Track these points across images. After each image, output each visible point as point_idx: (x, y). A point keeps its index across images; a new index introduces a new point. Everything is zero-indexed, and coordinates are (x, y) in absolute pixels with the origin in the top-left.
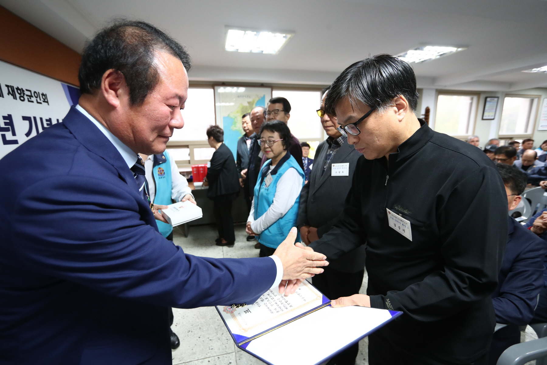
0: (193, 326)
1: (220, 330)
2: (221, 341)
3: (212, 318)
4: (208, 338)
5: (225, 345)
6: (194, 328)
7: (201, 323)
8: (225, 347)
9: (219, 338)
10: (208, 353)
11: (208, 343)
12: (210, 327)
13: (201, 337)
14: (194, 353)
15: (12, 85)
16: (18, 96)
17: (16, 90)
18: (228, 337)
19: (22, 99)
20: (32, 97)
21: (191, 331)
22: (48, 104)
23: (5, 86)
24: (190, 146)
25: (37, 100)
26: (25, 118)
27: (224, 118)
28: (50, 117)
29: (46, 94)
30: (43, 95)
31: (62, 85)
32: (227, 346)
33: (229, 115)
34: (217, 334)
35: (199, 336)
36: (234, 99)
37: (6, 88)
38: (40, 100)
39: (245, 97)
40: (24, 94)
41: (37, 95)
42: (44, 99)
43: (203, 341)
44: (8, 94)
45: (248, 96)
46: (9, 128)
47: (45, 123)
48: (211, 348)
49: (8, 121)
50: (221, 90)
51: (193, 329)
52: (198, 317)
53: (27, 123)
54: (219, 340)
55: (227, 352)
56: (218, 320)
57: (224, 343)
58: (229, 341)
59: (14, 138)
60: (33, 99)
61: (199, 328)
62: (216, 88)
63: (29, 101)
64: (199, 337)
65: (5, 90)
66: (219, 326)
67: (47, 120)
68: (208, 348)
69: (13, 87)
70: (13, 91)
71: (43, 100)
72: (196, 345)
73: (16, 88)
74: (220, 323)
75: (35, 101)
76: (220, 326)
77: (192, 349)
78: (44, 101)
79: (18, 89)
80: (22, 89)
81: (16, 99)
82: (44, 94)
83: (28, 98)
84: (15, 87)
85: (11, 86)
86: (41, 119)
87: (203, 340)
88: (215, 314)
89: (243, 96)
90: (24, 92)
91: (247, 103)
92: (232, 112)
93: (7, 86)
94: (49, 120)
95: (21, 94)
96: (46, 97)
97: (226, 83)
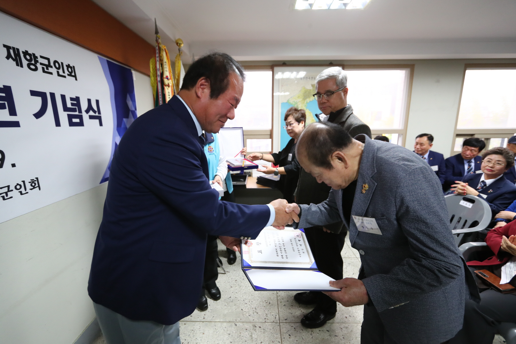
15: (16, 47)
16: (25, 62)
17: (22, 55)
19: (33, 67)
20: (51, 67)
22: (76, 79)
23: (2, 46)
25: (58, 72)
26: (34, 93)
27: (283, 104)
29: (74, 67)
30: (68, 66)
31: (99, 58)
33: (288, 100)
36: (296, 82)
37: (5, 50)
38: (64, 72)
39: (309, 78)
40: (36, 62)
41: (58, 65)
42: (71, 73)
44: (8, 58)
46: (4, 104)
47: (69, 103)
49: (3, 95)
50: (279, 75)
53: (38, 100)
59: (13, 119)
60: (53, 70)
62: (276, 69)
63: (44, 71)
67: (72, 99)
69: (18, 50)
70: (17, 55)
71: (69, 73)
73: (23, 52)
75: (55, 73)
78: (70, 75)
79: (26, 53)
80: (34, 54)
81: (22, 66)
83: (43, 68)
84: (22, 50)
85: (14, 48)
86: (63, 97)
89: (307, 78)
90: (37, 59)
91: (311, 86)
92: (292, 97)
93: (5, 46)
94: (77, 99)
95: (32, 61)
96: (73, 69)
97: (287, 63)
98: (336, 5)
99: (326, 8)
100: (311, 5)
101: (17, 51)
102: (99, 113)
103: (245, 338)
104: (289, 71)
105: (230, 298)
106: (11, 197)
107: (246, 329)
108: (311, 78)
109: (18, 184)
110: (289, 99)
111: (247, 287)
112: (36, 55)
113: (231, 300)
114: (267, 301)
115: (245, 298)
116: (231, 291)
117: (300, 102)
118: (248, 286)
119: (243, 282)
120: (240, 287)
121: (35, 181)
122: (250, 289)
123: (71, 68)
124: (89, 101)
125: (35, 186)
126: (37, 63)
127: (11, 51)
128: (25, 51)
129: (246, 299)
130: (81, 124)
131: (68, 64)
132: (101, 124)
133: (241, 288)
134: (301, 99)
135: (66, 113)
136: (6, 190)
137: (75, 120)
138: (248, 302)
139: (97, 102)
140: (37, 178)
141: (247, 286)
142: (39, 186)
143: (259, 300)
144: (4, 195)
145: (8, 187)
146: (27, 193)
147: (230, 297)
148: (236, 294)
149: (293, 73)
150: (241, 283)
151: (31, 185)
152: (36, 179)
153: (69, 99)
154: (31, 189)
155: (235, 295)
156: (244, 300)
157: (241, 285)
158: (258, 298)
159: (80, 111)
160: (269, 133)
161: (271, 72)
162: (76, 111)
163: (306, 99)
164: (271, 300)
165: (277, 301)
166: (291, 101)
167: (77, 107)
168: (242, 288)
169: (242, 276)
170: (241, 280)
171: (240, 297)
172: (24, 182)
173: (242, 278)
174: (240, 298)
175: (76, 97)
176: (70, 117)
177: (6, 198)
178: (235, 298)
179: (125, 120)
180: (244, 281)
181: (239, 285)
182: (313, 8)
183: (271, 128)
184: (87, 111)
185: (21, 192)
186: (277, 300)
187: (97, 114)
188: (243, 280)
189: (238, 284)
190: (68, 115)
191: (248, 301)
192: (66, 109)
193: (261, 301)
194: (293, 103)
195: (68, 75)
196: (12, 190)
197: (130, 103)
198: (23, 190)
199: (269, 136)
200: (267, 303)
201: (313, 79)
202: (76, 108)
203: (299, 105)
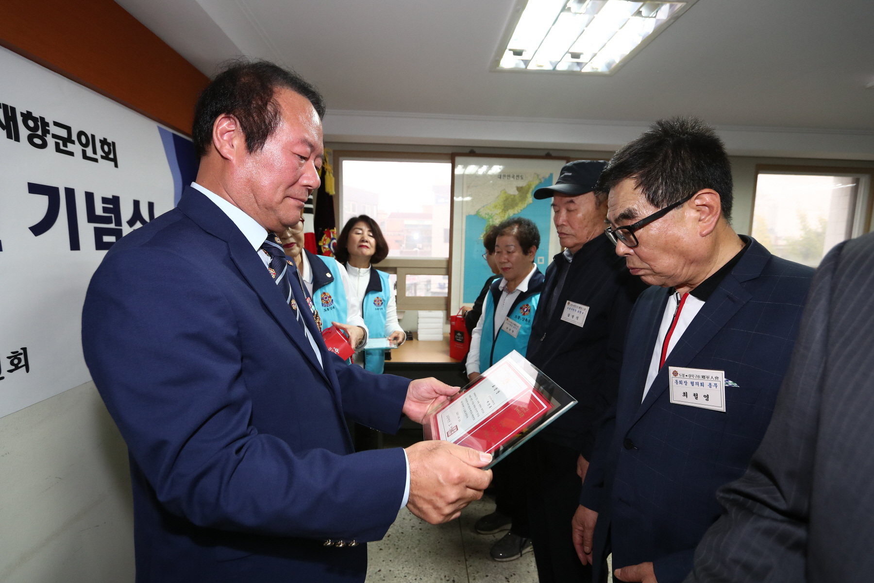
15: (10, 104)
16: (24, 132)
17: (20, 119)
19: (38, 141)
20: (73, 142)
22: (116, 166)
24: (398, 269)
25: (84, 152)
26: (34, 188)
27: (469, 218)
28: (118, 195)
29: (114, 144)
30: (104, 142)
31: (160, 130)
33: (478, 212)
36: (491, 182)
38: (95, 152)
39: (513, 177)
40: (46, 132)
41: (86, 140)
42: (107, 154)
45: (519, 177)
47: (99, 206)
53: (43, 201)
60: (76, 148)
62: (458, 159)
63: (58, 150)
67: (105, 200)
69: (13, 109)
70: (11, 119)
71: (104, 155)
73: (22, 114)
75: (78, 154)
78: (106, 157)
79: (27, 116)
80: (42, 119)
81: (17, 139)
82: (109, 140)
83: (57, 144)
84: (21, 110)
85: (6, 106)
86: (89, 197)
89: (509, 176)
90: (47, 128)
91: (515, 189)
92: (484, 207)
94: (115, 201)
95: (38, 130)
96: (112, 148)
97: (477, 151)
98: (564, 65)
99: (550, 68)
100: (526, 62)
101: (11, 111)
104: (476, 164)
105: (380, 573)
108: (515, 178)
110: (479, 209)
111: (411, 550)
112: (46, 120)
113: (382, 576)
114: (448, 577)
115: (408, 571)
116: (380, 558)
117: (497, 214)
118: (412, 547)
119: (401, 538)
120: (397, 549)
121: (21, 354)
122: (415, 553)
123: (109, 145)
124: (136, 204)
125: (19, 365)
126: (48, 135)
128: (27, 111)
129: (408, 573)
131: (104, 139)
133: (399, 550)
134: (500, 211)
135: (93, 225)
137: (107, 239)
138: (413, 580)
139: (151, 205)
140: (24, 349)
141: (410, 547)
142: (27, 365)
143: (433, 576)
147: (378, 569)
148: (390, 563)
149: (482, 168)
150: (399, 540)
151: (12, 363)
152: (22, 351)
153: (100, 200)
154: (11, 371)
155: (388, 565)
156: (406, 575)
157: (398, 545)
158: (432, 571)
159: (119, 222)
160: (444, 265)
161: (450, 165)
162: (111, 222)
163: (508, 210)
164: (456, 575)
165: (466, 576)
166: (483, 213)
167: (113, 215)
168: (401, 551)
169: (399, 527)
170: (398, 534)
171: (398, 570)
173: (400, 531)
174: (397, 572)
175: (113, 196)
176: (99, 234)
178: (388, 572)
180: (404, 537)
181: (395, 545)
182: (528, 68)
183: (447, 256)
184: (131, 223)
186: (468, 574)
188: (401, 534)
189: (392, 542)
190: (96, 229)
191: (414, 578)
192: (92, 217)
193: (437, 578)
194: (487, 216)
195: (102, 157)
199: (444, 271)
200: (448, 580)
201: (520, 178)
202: (111, 217)
203: (496, 219)
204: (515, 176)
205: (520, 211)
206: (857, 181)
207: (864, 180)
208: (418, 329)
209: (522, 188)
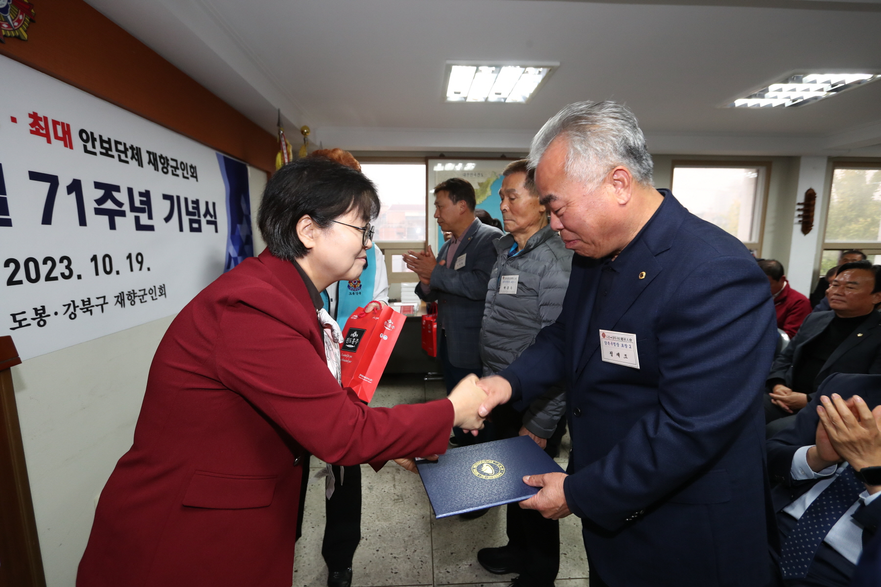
0: (369, 530)
1: (411, 544)
2: (412, 563)
3: (400, 523)
4: (391, 554)
5: (418, 570)
6: (371, 535)
7: (382, 528)
8: (417, 574)
9: (409, 557)
10: (390, 578)
11: (390, 563)
12: (396, 537)
13: (380, 549)
14: (367, 575)
15: (154, 151)
16: (160, 166)
17: (158, 159)
18: (423, 558)
19: (165, 170)
20: (178, 169)
21: (365, 538)
22: (197, 181)
23: (146, 152)
25: (183, 174)
26: (166, 197)
28: (198, 198)
29: (195, 167)
30: (191, 167)
31: (217, 155)
32: (420, 572)
34: (406, 550)
35: (377, 549)
37: (147, 155)
38: (188, 173)
39: (475, 175)
40: (168, 164)
41: (184, 166)
42: (193, 173)
43: (383, 557)
44: (149, 163)
46: (145, 208)
47: (190, 205)
48: (394, 572)
49: (144, 199)
50: (439, 167)
51: (368, 536)
52: (378, 518)
53: (168, 202)
54: (408, 560)
55: (420, 583)
56: (409, 527)
57: (416, 567)
58: (424, 565)
59: (150, 222)
60: (179, 172)
61: (378, 535)
62: (430, 162)
63: (173, 174)
64: (378, 551)
65: (145, 158)
66: (410, 536)
67: (193, 202)
68: (390, 571)
69: (156, 154)
70: (155, 159)
71: (191, 174)
72: (371, 561)
73: (159, 157)
74: (412, 532)
75: (181, 175)
76: (412, 537)
77: (365, 568)
78: (192, 176)
79: (161, 157)
80: (166, 157)
81: (158, 170)
82: (194, 166)
83: (172, 171)
84: (158, 154)
85: (153, 153)
86: (186, 199)
87: (383, 555)
88: (406, 517)
89: (472, 175)
90: (168, 162)
91: (477, 184)
93: (148, 152)
94: (196, 202)
95: (165, 164)
96: (195, 170)
97: (446, 155)
98: (493, 99)
99: (483, 100)
100: (466, 98)
101: (154, 155)
102: (215, 218)
103: (386, 479)
104: (452, 164)
106: (146, 301)
107: (388, 472)
108: (477, 175)
109: (151, 289)
112: (168, 158)
121: (163, 288)
123: (193, 168)
124: (207, 203)
125: (163, 293)
126: (169, 166)
127: (152, 156)
128: (161, 154)
130: (199, 230)
131: (191, 164)
132: (216, 231)
135: (188, 217)
136: (142, 293)
137: (195, 225)
139: (214, 204)
142: (165, 294)
144: (141, 297)
145: (144, 290)
146: (156, 299)
149: (458, 166)
151: (160, 292)
152: (163, 286)
153: (191, 202)
154: (160, 296)
159: (199, 216)
161: (424, 166)
162: (196, 215)
167: (197, 211)
172: (155, 287)
176: (191, 222)
177: (143, 301)
179: (238, 226)
182: (467, 101)
183: (425, 240)
184: (205, 216)
185: (152, 297)
187: (213, 219)
190: (189, 219)
192: (188, 213)
196: (146, 294)
197: (244, 206)
198: (153, 295)
201: (481, 175)
202: (195, 212)
204: (477, 174)
205: (481, 202)
206: (758, 172)
207: (763, 170)
208: (401, 296)
209: (482, 183)
